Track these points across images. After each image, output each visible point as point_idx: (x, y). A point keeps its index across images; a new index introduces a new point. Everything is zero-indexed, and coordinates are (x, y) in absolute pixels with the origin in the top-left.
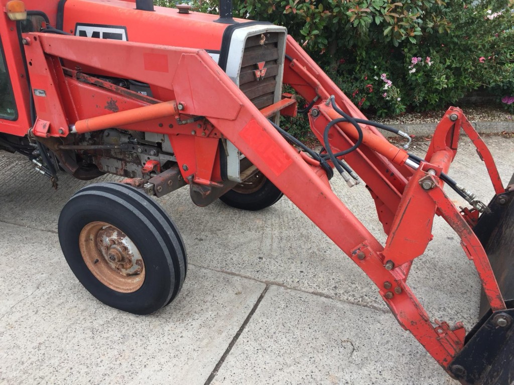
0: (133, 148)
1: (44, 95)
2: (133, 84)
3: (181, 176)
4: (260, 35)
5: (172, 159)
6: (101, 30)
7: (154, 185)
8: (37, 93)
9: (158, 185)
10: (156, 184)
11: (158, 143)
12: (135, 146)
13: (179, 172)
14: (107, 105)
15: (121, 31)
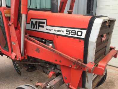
0: (46, 65)
1: (14, 44)
2: (47, 41)
3: (63, 80)
4: (106, 21)
5: (60, 72)
6: (38, 21)
7: (51, 86)
8: (13, 43)
9: (53, 86)
10: (52, 85)
11: (55, 65)
12: (47, 64)
13: (63, 78)
14: (36, 49)
15: (45, 21)
